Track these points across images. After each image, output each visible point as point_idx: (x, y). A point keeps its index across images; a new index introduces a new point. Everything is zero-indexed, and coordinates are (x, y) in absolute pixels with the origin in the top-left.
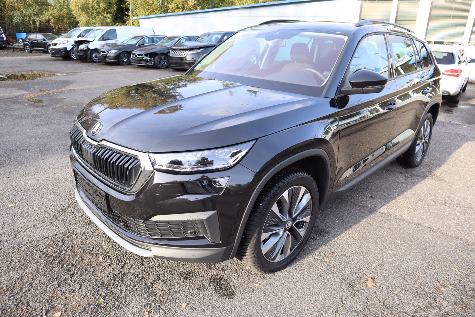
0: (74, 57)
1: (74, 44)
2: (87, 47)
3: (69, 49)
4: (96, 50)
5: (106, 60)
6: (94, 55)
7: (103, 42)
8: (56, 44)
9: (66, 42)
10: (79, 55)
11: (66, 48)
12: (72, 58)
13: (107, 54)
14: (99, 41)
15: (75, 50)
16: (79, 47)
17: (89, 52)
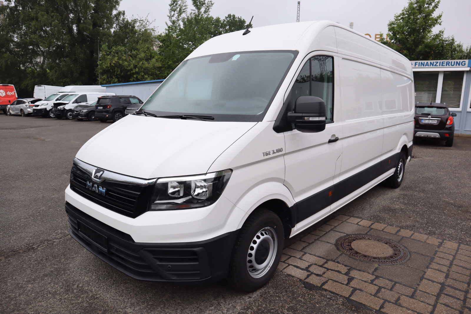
0: (52, 115)
1: (53, 105)
2: (64, 108)
3: (48, 109)
4: (70, 110)
5: (79, 117)
6: (69, 114)
7: (76, 105)
8: (38, 106)
9: (47, 104)
10: (57, 114)
11: (46, 108)
12: (50, 116)
13: (79, 113)
14: (73, 103)
15: (54, 110)
16: (57, 107)
17: (66, 111)
